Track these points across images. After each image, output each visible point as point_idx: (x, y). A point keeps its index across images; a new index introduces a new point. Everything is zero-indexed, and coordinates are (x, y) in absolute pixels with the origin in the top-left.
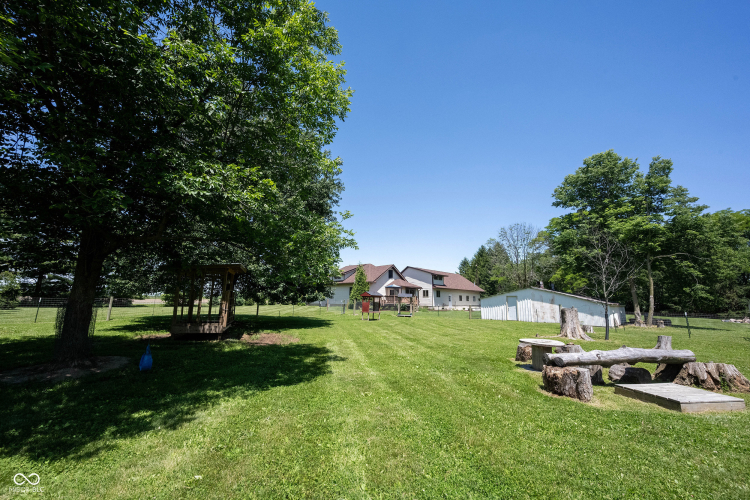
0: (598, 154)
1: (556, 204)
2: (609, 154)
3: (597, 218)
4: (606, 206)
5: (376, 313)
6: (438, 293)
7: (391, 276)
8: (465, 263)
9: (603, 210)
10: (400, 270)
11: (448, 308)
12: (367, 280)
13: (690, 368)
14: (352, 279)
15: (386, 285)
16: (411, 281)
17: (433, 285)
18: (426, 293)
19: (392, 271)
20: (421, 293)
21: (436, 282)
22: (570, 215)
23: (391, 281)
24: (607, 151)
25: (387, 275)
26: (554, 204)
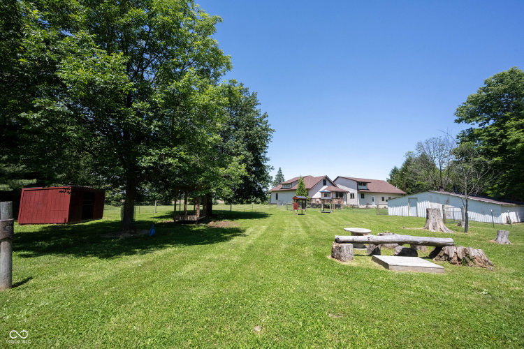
0: (500, 72)
1: (459, 121)
2: (512, 72)
3: (497, 130)
4: (506, 119)
5: (304, 210)
6: (362, 196)
7: (325, 184)
8: (395, 171)
9: (504, 122)
10: (332, 180)
11: (371, 206)
12: (306, 187)
13: (446, 250)
14: (296, 187)
15: (321, 190)
16: (341, 188)
17: (358, 190)
18: (352, 196)
19: (325, 181)
20: (348, 195)
21: (360, 187)
22: (471, 130)
23: (325, 187)
24: (510, 69)
25: (322, 183)
26: (456, 121)
